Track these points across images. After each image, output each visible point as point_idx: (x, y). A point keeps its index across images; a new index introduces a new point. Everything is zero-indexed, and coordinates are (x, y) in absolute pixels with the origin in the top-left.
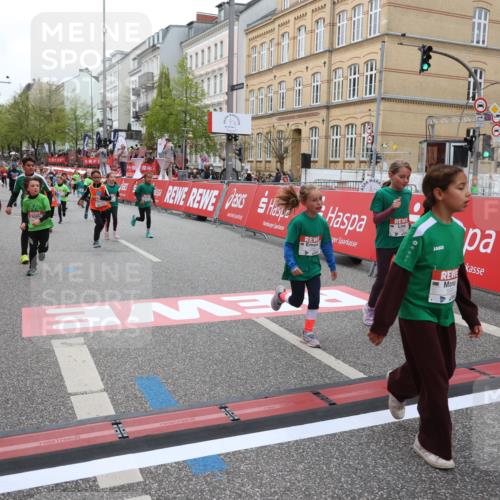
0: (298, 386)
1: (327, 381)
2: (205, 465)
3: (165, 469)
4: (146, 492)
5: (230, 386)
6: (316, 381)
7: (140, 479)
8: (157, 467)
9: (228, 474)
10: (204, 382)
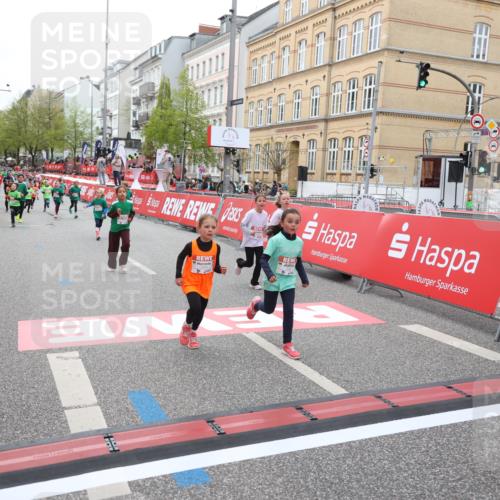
0: (282, 401)
1: (310, 396)
2: (190, 478)
3: (153, 482)
5: (218, 401)
6: (304, 397)
8: (144, 481)
9: (211, 486)
10: (194, 396)
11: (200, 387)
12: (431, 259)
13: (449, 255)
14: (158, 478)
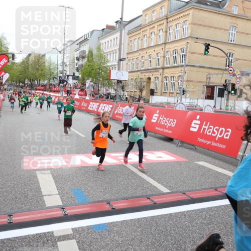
0: (141, 195)
1: (154, 193)
2: (99, 228)
3: (82, 229)
4: (73, 238)
6: (149, 193)
7: (72, 232)
8: (79, 228)
9: (108, 231)
10: (101, 192)
11: (104, 187)
12: (209, 132)
13: (218, 130)
14: (85, 227)
